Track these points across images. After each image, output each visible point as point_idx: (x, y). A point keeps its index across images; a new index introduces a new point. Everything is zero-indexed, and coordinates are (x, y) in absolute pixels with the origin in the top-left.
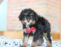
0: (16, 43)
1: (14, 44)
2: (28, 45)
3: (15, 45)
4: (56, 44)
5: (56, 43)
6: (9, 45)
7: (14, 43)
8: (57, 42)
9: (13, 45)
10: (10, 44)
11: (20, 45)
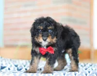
0: (18, 67)
1: (16, 68)
2: (38, 70)
3: (18, 70)
4: (85, 68)
5: (85, 66)
6: (8, 71)
7: (16, 66)
8: (86, 63)
9: (15, 70)
10: (9, 69)
11: (26, 69)
